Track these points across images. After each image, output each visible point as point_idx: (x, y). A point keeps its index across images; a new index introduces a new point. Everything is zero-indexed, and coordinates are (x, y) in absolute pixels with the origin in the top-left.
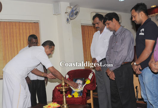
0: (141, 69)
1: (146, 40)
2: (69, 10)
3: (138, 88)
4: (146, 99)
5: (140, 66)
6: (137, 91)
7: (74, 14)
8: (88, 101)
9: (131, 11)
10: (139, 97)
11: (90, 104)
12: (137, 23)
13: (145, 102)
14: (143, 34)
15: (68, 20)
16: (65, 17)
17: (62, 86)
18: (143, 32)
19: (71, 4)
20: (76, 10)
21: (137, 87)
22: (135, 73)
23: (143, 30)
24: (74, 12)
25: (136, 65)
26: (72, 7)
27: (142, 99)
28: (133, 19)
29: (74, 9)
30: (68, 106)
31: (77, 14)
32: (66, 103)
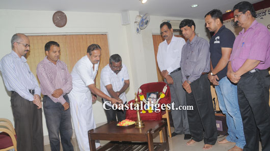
0: (218, 79)
1: (223, 49)
2: (139, 20)
3: (216, 100)
4: (224, 111)
5: (216, 76)
6: (215, 103)
7: (144, 23)
8: (164, 117)
9: (205, 17)
10: (218, 109)
11: (165, 119)
12: (211, 31)
13: (224, 114)
14: (219, 42)
15: (138, 30)
16: (134, 27)
17: (135, 102)
18: (218, 40)
19: (140, 13)
20: (146, 18)
21: (214, 99)
22: (211, 84)
23: (218, 37)
24: (144, 21)
25: (213, 75)
26: (142, 16)
27: (220, 111)
28: (208, 26)
29: (144, 18)
30: (142, 122)
31: (147, 23)
32: (141, 120)
